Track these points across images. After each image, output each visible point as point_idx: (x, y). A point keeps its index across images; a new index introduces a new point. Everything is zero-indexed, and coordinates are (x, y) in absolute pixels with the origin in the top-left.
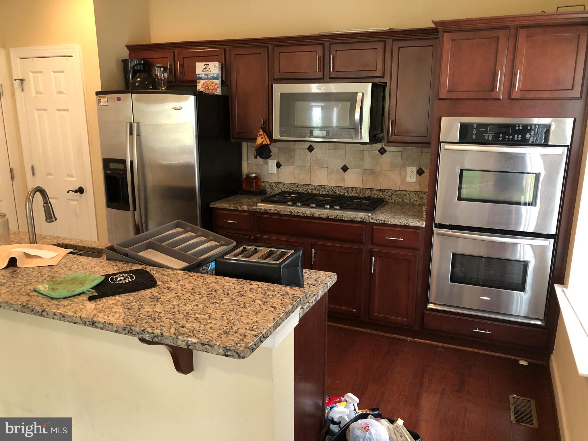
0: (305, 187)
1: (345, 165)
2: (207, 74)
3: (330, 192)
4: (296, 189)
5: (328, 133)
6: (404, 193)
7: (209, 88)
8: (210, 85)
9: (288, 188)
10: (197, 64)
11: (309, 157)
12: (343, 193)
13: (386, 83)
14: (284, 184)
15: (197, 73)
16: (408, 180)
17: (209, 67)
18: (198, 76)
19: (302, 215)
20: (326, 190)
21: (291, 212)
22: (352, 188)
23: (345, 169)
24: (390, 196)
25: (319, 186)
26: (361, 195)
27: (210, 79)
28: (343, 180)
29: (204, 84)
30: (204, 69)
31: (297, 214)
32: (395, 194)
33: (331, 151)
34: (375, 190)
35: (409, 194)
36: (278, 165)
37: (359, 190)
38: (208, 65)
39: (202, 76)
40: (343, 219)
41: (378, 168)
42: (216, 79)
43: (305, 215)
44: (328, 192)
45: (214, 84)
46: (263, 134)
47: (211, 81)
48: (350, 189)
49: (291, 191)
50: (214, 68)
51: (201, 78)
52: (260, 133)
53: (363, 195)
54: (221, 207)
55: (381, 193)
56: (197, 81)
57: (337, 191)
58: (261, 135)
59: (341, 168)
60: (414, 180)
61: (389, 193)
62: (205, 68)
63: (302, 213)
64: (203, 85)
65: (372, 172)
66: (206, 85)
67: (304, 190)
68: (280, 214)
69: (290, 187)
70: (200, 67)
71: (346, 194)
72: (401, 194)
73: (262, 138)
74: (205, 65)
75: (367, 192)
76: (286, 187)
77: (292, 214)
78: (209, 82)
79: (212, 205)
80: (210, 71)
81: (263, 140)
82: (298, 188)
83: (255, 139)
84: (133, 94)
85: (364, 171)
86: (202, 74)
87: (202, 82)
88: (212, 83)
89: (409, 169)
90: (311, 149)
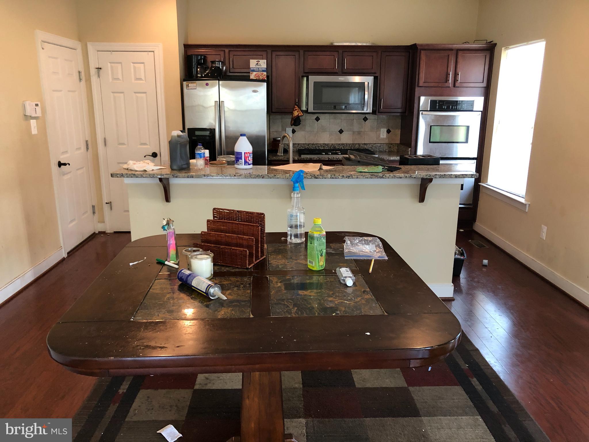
0: (314, 145)
1: (341, 129)
2: (258, 68)
3: (332, 148)
4: (307, 147)
5: (346, 107)
6: (379, 145)
7: (260, 78)
8: (261, 76)
9: (302, 147)
10: (251, 61)
11: (316, 125)
12: (341, 148)
13: (377, 76)
14: (298, 144)
15: (251, 67)
16: (382, 136)
17: (260, 63)
18: (252, 69)
19: (336, 159)
20: (329, 146)
21: (329, 158)
22: (346, 144)
23: (341, 131)
24: (371, 148)
25: (324, 144)
26: (352, 148)
27: (260, 71)
28: (340, 139)
29: (256, 75)
30: (256, 64)
31: (332, 159)
32: (374, 146)
33: (332, 120)
34: (362, 144)
35: (382, 145)
36: (294, 132)
37: (351, 145)
38: (259, 61)
39: (255, 69)
41: (363, 130)
42: (263, 71)
43: (339, 159)
44: (330, 147)
45: (263, 75)
46: (298, 109)
47: (261, 73)
48: (345, 145)
49: (304, 148)
50: (263, 64)
51: (253, 71)
52: (296, 108)
53: (353, 148)
54: (277, 159)
55: (365, 146)
56: (251, 72)
57: (336, 146)
58: (297, 109)
59: (339, 131)
60: (385, 137)
61: (370, 145)
62: (257, 64)
63: (336, 158)
64: (255, 75)
65: (359, 133)
66: (257, 75)
67: (313, 148)
68: (321, 160)
69: (303, 146)
70: (253, 63)
71: (343, 148)
72: (377, 146)
73: (298, 112)
74: (257, 62)
75: (356, 146)
76: (300, 146)
77: (330, 159)
78: (259, 73)
80: (261, 66)
81: (298, 113)
82: (309, 146)
83: (292, 113)
84: (220, 81)
85: (354, 132)
86: (255, 68)
87: (255, 73)
88: (262, 74)
89: (382, 130)
90: (317, 119)
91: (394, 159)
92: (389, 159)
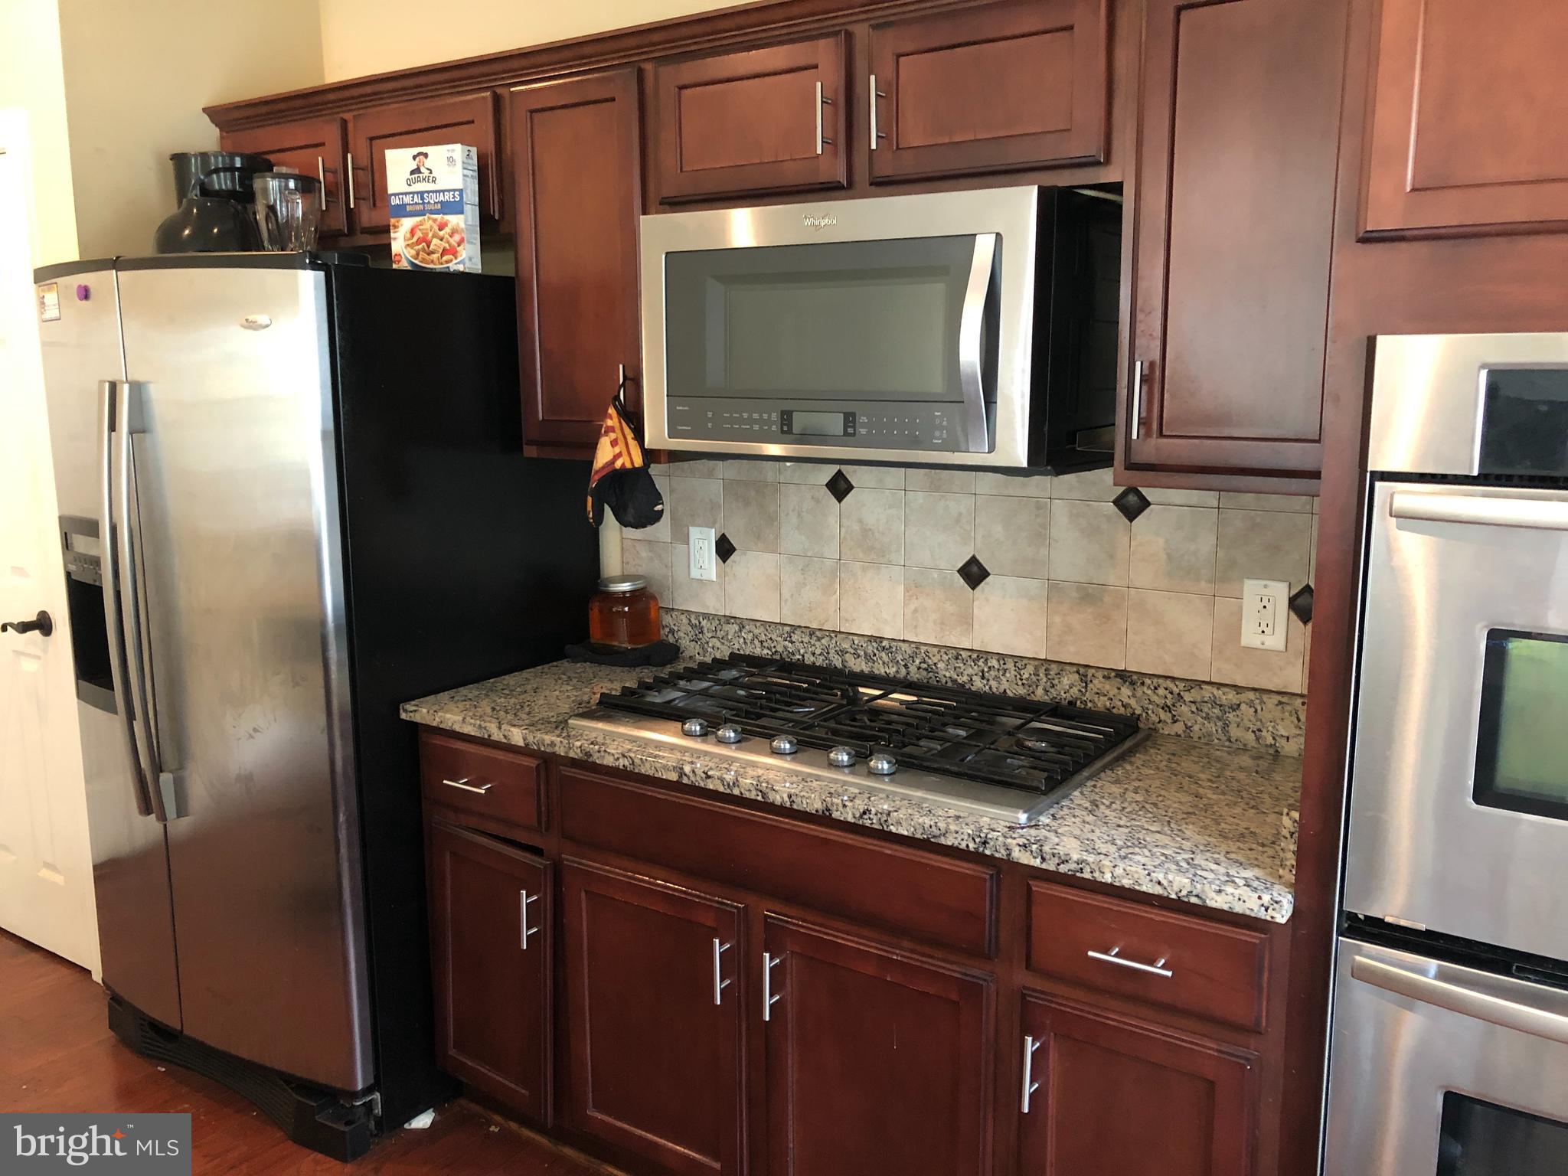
0: (819, 639)
1: (974, 560)
2: (422, 193)
3: (913, 669)
4: (785, 647)
5: (854, 421)
6: (1231, 697)
7: (432, 247)
8: (434, 236)
9: (756, 641)
10: (390, 154)
11: (833, 521)
12: (965, 678)
13: (1117, 188)
14: (741, 623)
15: (390, 191)
16: (1250, 637)
17: (428, 163)
18: (395, 201)
19: (721, 789)
20: (899, 658)
21: (682, 774)
22: (1002, 657)
23: (974, 573)
24: (1166, 708)
25: (872, 639)
26: (1039, 694)
27: (432, 212)
28: (967, 620)
29: (412, 232)
30: (412, 173)
31: (702, 784)
32: (1187, 697)
33: (919, 498)
34: (1099, 675)
35: (1251, 704)
36: (724, 549)
37: (1030, 669)
38: (426, 155)
39: (407, 199)
40: (893, 829)
41: (1112, 577)
42: (455, 208)
43: (736, 792)
44: (906, 666)
45: (447, 230)
46: (617, 425)
47: (435, 220)
48: (994, 663)
49: (766, 651)
50: (449, 167)
51: (402, 211)
52: (609, 423)
53: (1046, 691)
55: (1126, 691)
56: (393, 221)
57: (941, 665)
58: (611, 429)
59: (959, 571)
60: (1275, 641)
61: (1161, 691)
62: (417, 171)
63: (721, 779)
64: (408, 235)
65: (1089, 594)
66: (419, 234)
67: (814, 654)
68: (639, 774)
69: (763, 638)
70: (398, 167)
71: (978, 684)
72: (1215, 703)
73: (614, 443)
74: (414, 158)
75: (1066, 681)
76: (750, 636)
77: (685, 781)
78: (428, 223)
79: (405, 711)
80: (434, 181)
81: (617, 450)
82: (792, 642)
83: (590, 450)
84: (119, 273)
85: (1054, 588)
86: (406, 194)
87: (407, 223)
88: (441, 228)
89: (1253, 589)
90: (839, 487)
91: (1127, 882)
92: (1087, 875)
